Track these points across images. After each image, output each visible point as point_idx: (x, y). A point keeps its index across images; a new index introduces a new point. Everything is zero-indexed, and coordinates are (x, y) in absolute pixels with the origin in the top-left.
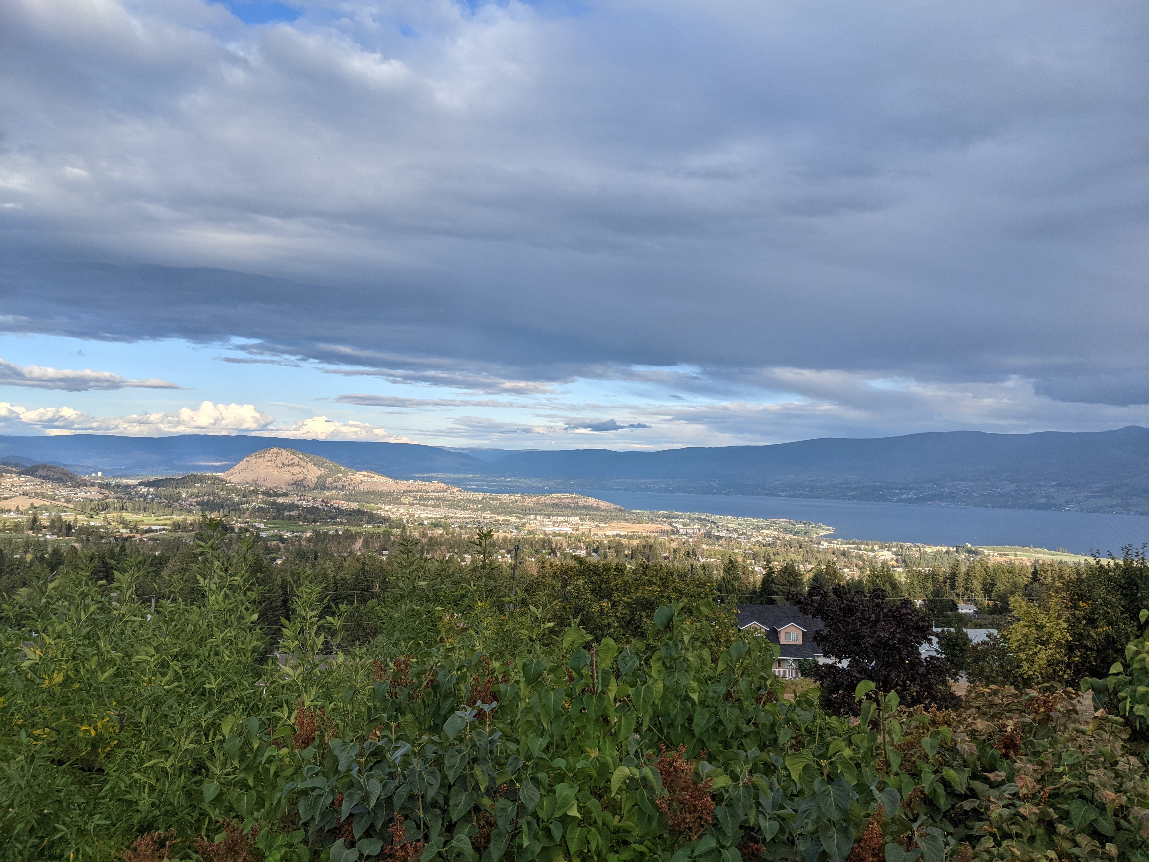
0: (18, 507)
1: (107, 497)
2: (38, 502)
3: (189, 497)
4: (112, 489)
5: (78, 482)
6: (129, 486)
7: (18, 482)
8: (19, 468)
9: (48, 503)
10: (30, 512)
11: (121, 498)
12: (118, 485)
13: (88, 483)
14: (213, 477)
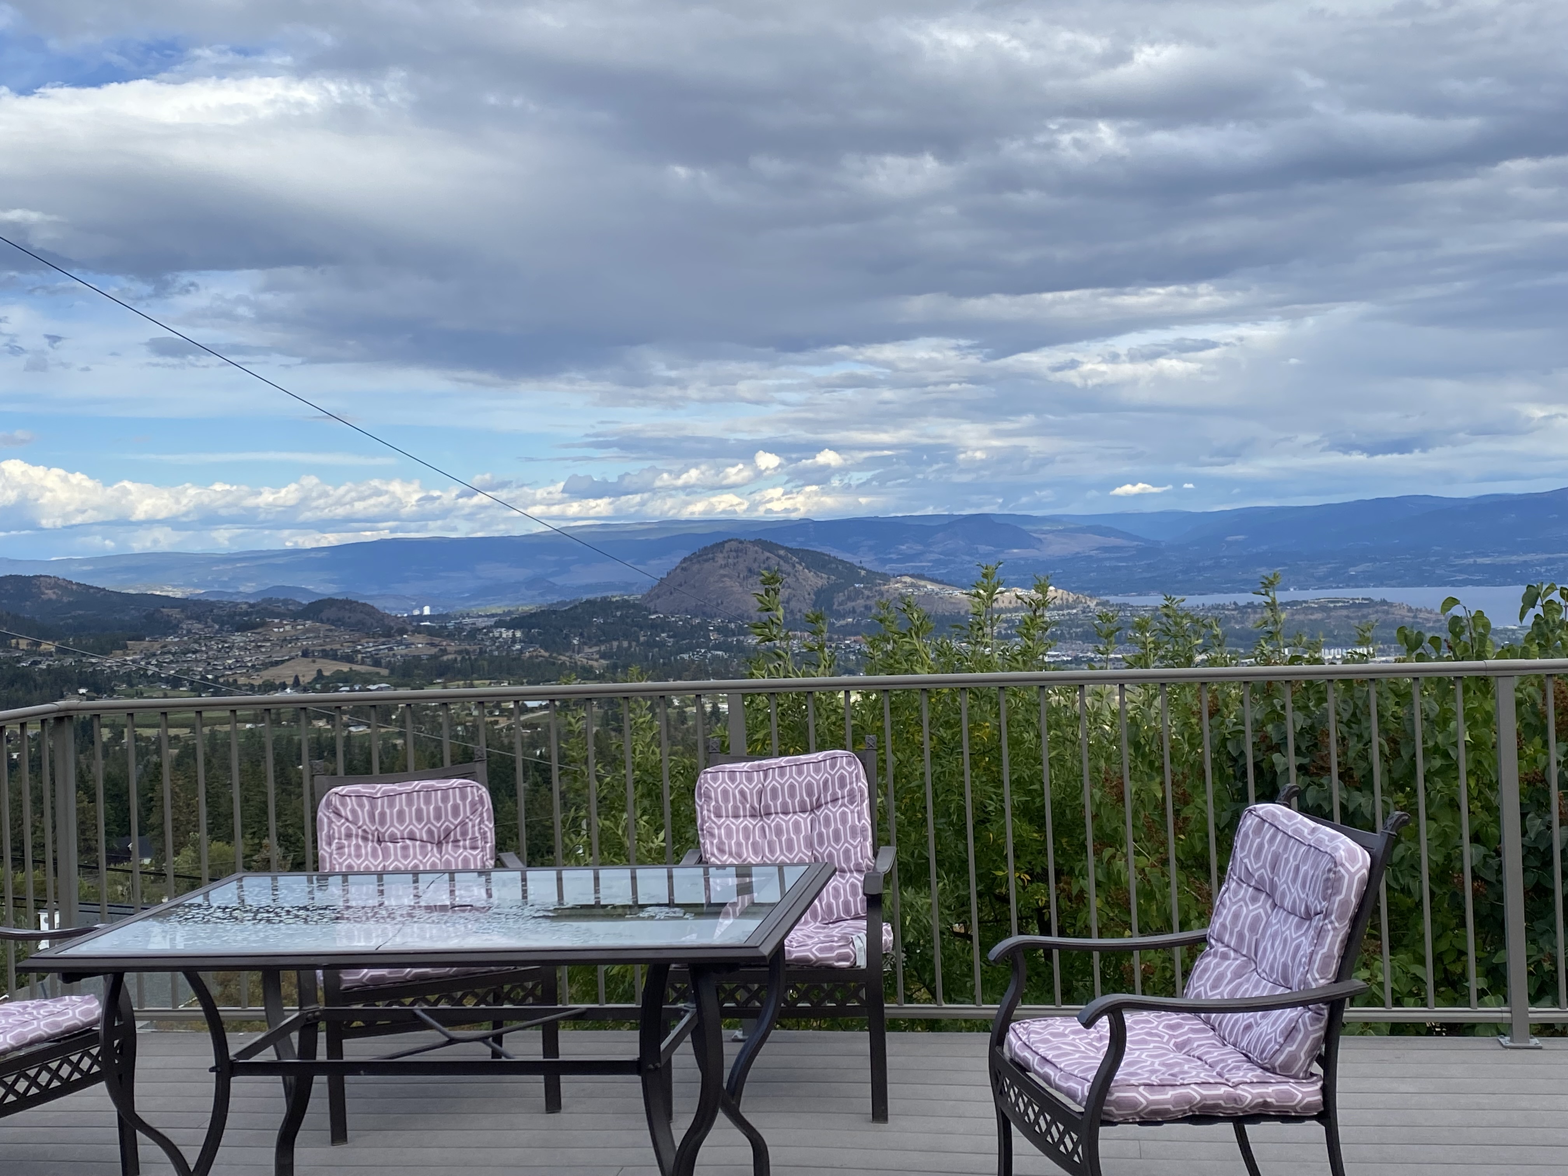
0: (297, 677)
1: (444, 652)
2: (330, 668)
3: (585, 644)
4: (451, 636)
5: (391, 628)
6: (480, 630)
7: (293, 633)
8: (290, 607)
9: (345, 668)
10: (318, 686)
11: (468, 652)
12: (459, 628)
13: (410, 628)
14: (624, 604)
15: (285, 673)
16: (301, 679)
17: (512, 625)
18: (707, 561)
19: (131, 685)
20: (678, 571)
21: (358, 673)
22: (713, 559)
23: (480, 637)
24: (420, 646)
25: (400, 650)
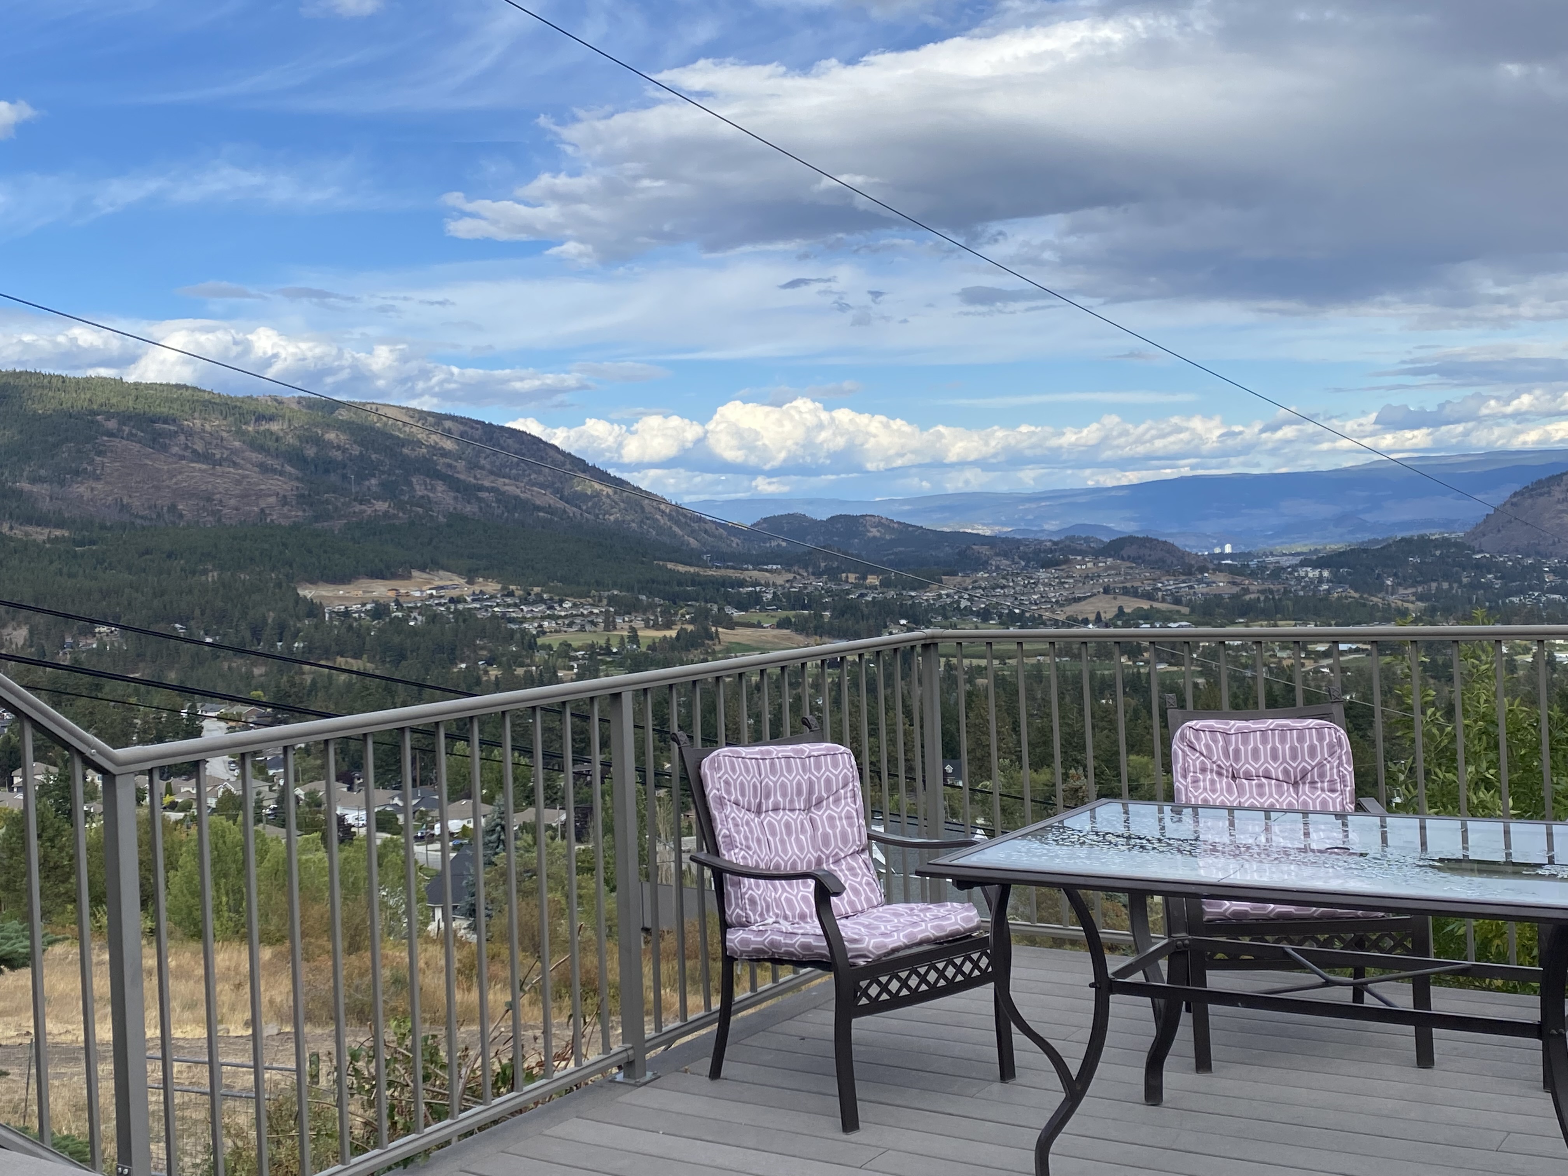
0: (1098, 614)
1: (1246, 591)
2: (1131, 605)
3: (1400, 584)
4: (1253, 575)
5: (1192, 566)
6: (1284, 569)
7: (1095, 570)
8: (1092, 545)
9: (1145, 605)
10: (1119, 623)
11: (1271, 591)
12: (1262, 567)
13: (1211, 566)
14: (1445, 543)
15: (1087, 609)
16: (1103, 615)
17: (1320, 563)
18: (1541, 495)
19: (946, 617)
20: (1508, 506)
21: (1158, 611)
22: (1549, 493)
23: (1284, 576)
24: (1221, 584)
25: (1200, 589)
